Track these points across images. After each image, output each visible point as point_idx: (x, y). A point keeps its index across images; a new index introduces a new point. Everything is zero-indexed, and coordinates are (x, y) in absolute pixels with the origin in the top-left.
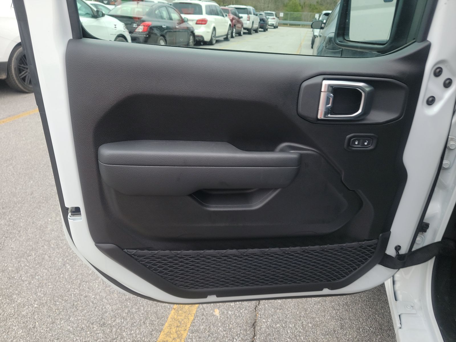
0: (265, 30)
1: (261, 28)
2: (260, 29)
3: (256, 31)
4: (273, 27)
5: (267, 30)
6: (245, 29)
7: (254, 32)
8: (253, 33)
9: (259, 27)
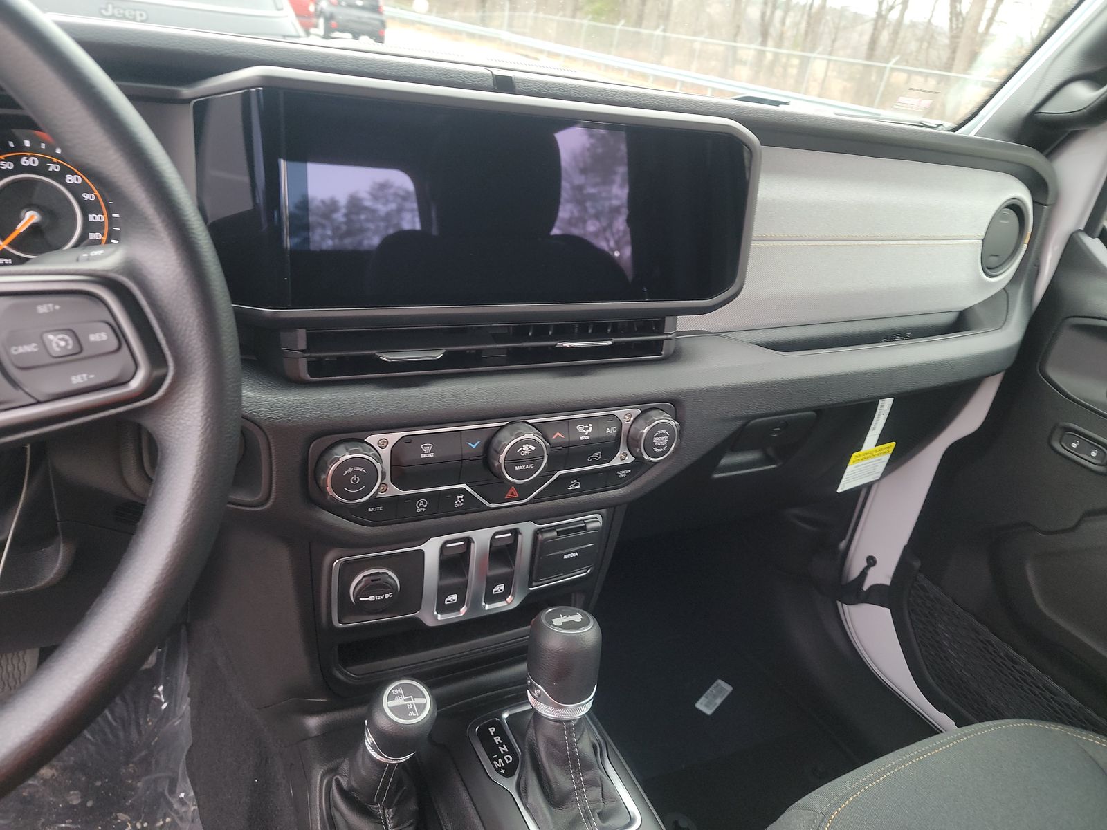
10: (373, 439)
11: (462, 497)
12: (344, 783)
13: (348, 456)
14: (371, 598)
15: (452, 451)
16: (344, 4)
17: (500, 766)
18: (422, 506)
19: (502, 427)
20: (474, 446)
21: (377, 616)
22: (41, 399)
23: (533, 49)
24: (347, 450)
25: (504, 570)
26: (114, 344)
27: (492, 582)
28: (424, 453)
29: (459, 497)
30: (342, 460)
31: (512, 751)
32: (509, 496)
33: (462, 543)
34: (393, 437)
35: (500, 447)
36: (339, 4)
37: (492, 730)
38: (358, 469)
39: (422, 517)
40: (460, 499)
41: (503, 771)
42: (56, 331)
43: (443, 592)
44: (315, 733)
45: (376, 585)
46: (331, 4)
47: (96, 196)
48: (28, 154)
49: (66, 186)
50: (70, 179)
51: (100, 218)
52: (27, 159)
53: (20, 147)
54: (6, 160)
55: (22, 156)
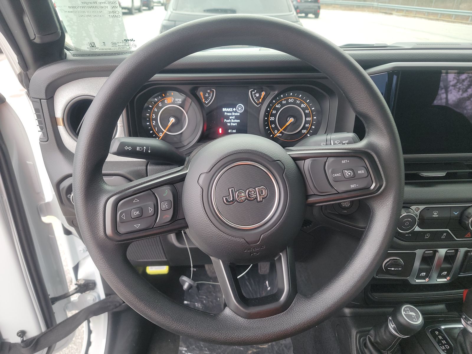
0: (150, 8)
1: (144, 6)
2: (144, 8)
3: (139, 10)
4: (160, 4)
5: (153, 8)
6: (123, 8)
7: (137, 11)
8: (136, 13)
9: (142, 5)
10: (413, 207)
11: (445, 234)
12: (372, 339)
13: (406, 214)
14: (393, 269)
15: (446, 214)
16: (303, 1)
17: (444, 349)
18: (427, 236)
19: (470, 207)
20: (456, 214)
21: (392, 276)
22: (340, 192)
23: (389, 9)
24: (405, 211)
25: (448, 266)
26: (366, 175)
27: (443, 270)
28: (434, 215)
29: (444, 234)
30: (403, 215)
31: (448, 343)
32: (467, 236)
33: (432, 252)
34: (422, 207)
35: (470, 216)
36: (301, 1)
37: (437, 333)
38: (409, 219)
39: (427, 240)
40: (444, 235)
41: (445, 351)
42: (348, 170)
43: (420, 270)
44: (349, 315)
45: (395, 264)
46: (298, 2)
47: (309, 111)
48: (291, 98)
49: (301, 108)
50: (302, 106)
51: (310, 119)
52: (291, 100)
53: (289, 96)
54: (284, 100)
55: (289, 99)
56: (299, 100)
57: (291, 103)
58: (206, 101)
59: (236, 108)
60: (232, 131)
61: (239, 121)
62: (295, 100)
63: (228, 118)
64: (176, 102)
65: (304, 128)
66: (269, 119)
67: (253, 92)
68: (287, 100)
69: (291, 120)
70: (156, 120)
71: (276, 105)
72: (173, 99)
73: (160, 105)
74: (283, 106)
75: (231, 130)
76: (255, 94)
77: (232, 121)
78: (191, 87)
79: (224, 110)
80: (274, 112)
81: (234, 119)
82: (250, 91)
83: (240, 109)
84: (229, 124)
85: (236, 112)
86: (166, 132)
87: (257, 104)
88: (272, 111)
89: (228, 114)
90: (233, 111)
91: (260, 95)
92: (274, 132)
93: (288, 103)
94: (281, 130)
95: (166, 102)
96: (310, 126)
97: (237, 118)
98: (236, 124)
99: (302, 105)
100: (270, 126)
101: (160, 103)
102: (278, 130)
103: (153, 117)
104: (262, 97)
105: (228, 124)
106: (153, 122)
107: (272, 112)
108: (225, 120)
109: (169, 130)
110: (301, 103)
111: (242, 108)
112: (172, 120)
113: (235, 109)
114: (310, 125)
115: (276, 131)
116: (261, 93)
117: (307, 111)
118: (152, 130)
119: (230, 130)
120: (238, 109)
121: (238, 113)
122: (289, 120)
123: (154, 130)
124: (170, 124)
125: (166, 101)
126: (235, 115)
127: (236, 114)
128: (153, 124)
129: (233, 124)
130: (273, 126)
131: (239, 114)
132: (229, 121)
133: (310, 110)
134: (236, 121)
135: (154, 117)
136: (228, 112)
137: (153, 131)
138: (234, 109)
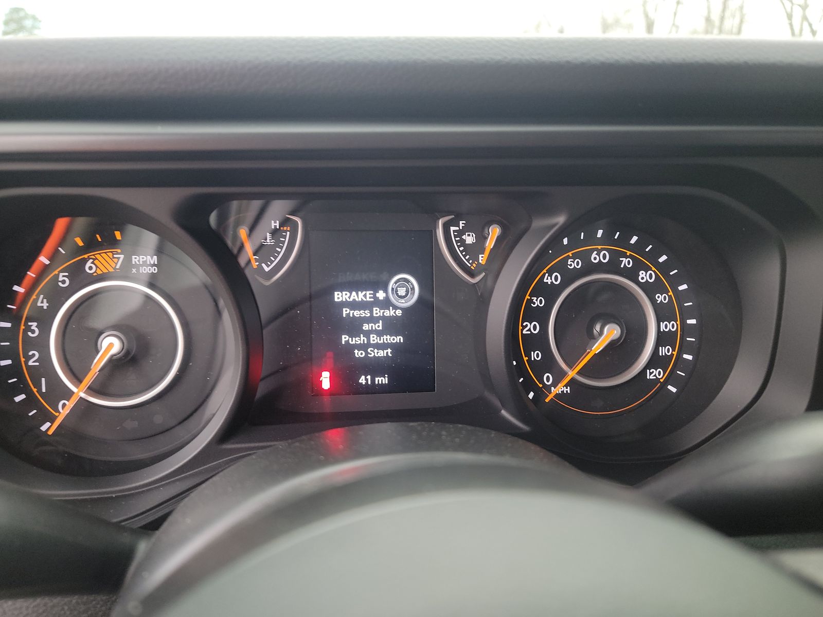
47: (670, 297)
48: (599, 247)
49: (641, 285)
50: (643, 276)
51: (673, 327)
52: (598, 254)
53: (591, 239)
54: (574, 257)
55: (593, 250)
56: (631, 256)
57: (600, 267)
58: (264, 265)
59: (386, 291)
60: (373, 380)
61: (399, 339)
62: (615, 257)
63: (354, 327)
64: (134, 271)
65: (655, 363)
66: (520, 328)
67: (452, 229)
68: (585, 257)
69: (611, 332)
70: (42, 344)
71: (544, 274)
72: (122, 256)
73: (64, 282)
74: (569, 277)
75: (369, 377)
76: (460, 233)
77: (374, 339)
78: (174, 196)
79: (340, 296)
80: (538, 302)
81: (379, 334)
82: (441, 222)
83: (402, 292)
84: (359, 354)
85: (386, 304)
86: (82, 395)
87: (472, 274)
88: (527, 297)
89: (357, 313)
90: (376, 302)
91: (482, 238)
92: (542, 381)
93: (590, 269)
94: (572, 374)
95: (91, 268)
96: (675, 353)
97: (391, 326)
98: (389, 350)
99: (642, 274)
100: (526, 359)
101: (61, 274)
102: (559, 375)
103: (30, 334)
104: (490, 244)
105: (356, 351)
106: (30, 353)
107: (530, 301)
108: (345, 338)
109: (97, 389)
110: (639, 266)
111: (413, 289)
112: (111, 345)
113: (384, 295)
114: (673, 350)
115: (548, 378)
116: (483, 229)
117: (660, 298)
118: (26, 390)
119: (363, 377)
120: (395, 291)
121: (395, 308)
122: (601, 333)
123: (35, 390)
124: (99, 362)
125: (89, 264)
126: (383, 318)
127: (390, 313)
128: (31, 363)
129: (376, 351)
130: (536, 355)
131: (399, 313)
132: (362, 339)
133: (671, 293)
134: (388, 339)
135: (33, 332)
136: (354, 305)
137: (30, 394)
138: (381, 295)
